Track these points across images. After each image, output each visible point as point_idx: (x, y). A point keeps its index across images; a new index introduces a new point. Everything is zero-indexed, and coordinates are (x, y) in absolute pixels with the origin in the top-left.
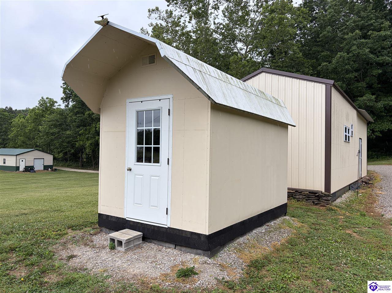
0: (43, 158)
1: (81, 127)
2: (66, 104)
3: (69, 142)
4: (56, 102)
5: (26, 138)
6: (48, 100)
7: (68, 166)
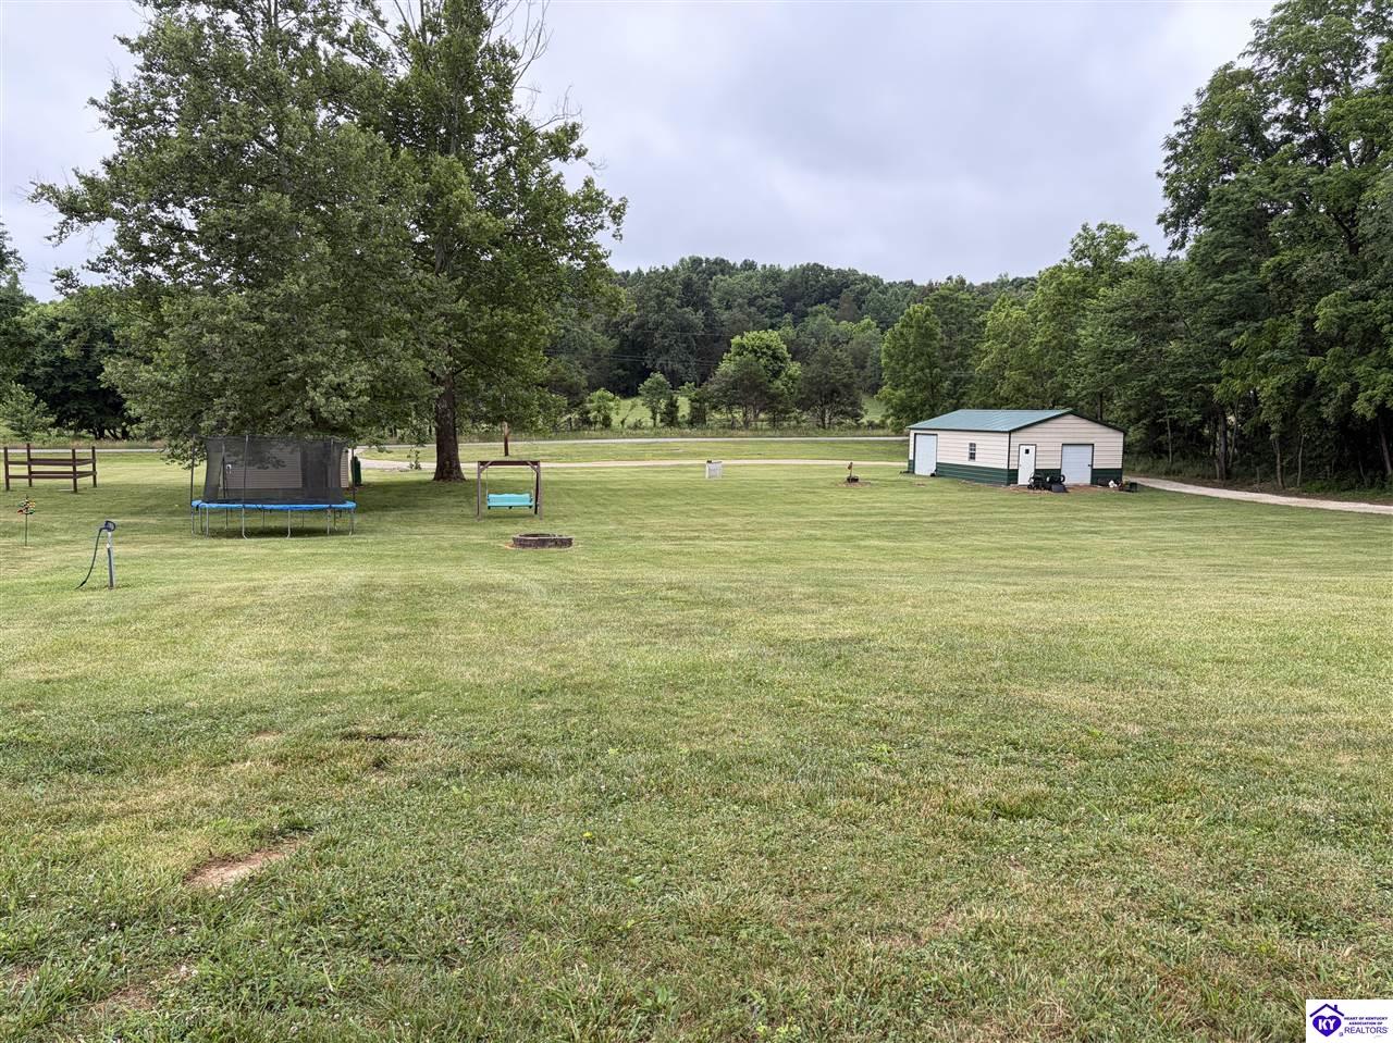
0: (1091, 441)
1: (1238, 324)
2: (1177, 236)
3: (1183, 385)
4: (1133, 237)
5: (1029, 374)
6: (1103, 233)
7: (1170, 474)
